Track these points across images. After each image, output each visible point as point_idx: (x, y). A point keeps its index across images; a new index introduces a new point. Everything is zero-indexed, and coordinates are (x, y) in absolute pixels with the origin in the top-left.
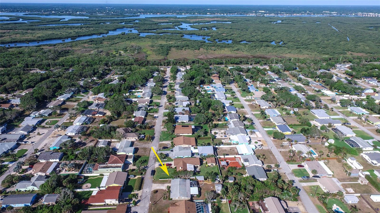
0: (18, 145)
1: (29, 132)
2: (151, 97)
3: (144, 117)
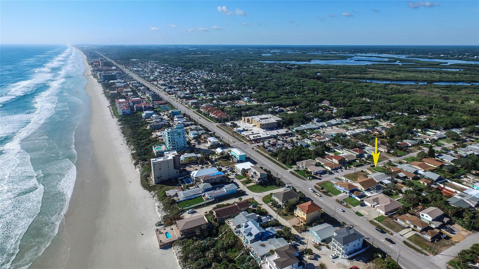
0: (319, 128)
1: (328, 126)
2: (440, 139)
3: (410, 145)
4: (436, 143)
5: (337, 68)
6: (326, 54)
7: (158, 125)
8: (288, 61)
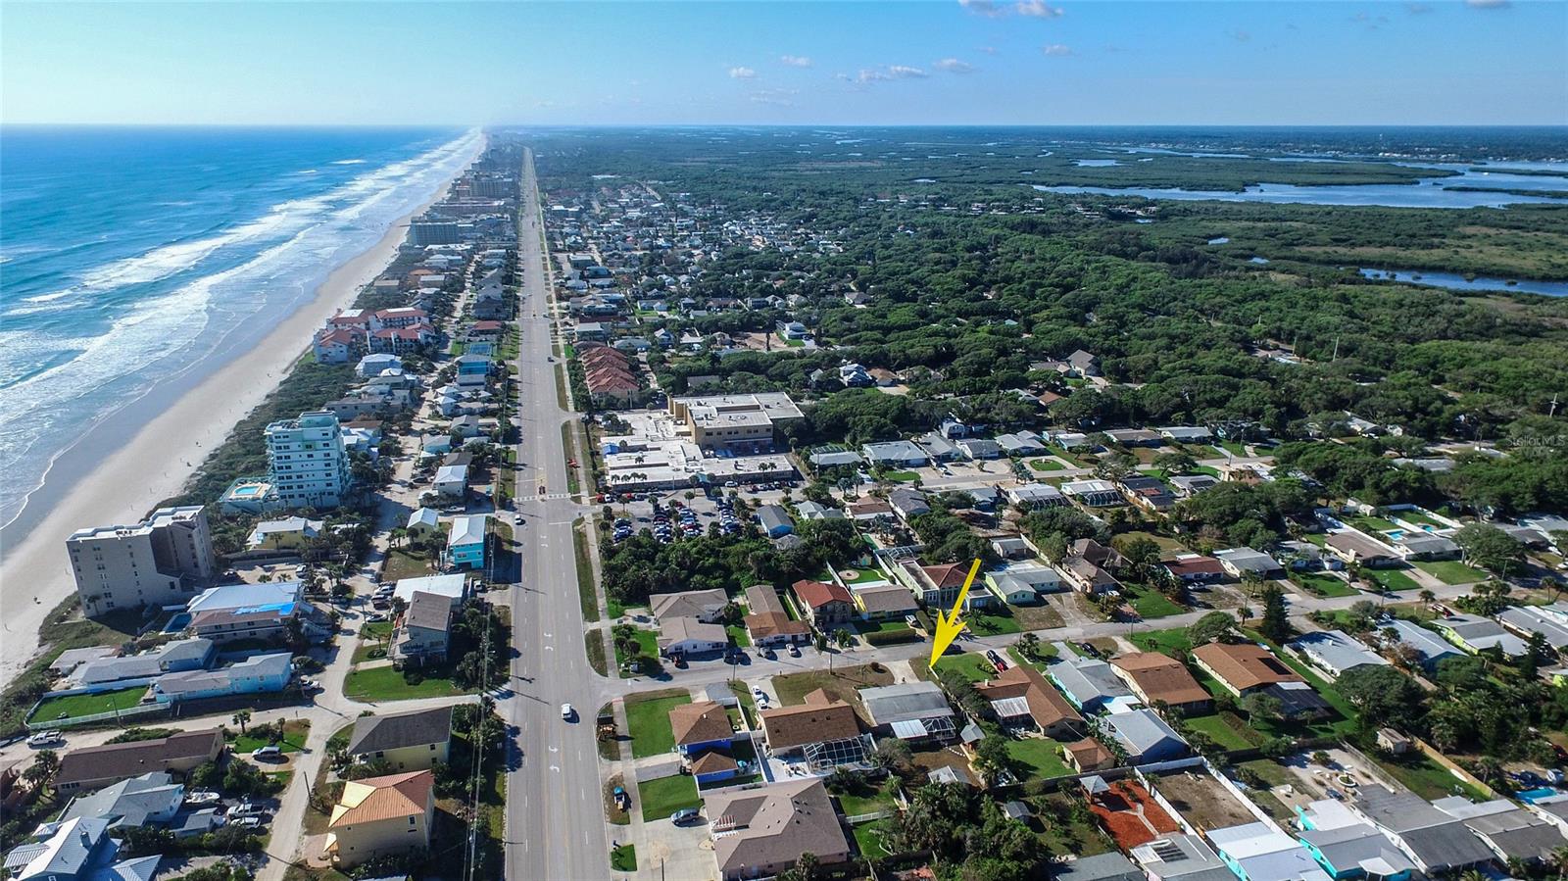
0: (923, 463)
2: (1424, 558)
3: (1236, 572)
4: (1373, 579)
5: (1327, 219)
6: (1353, 160)
7: (356, 408)
8: (1157, 186)
